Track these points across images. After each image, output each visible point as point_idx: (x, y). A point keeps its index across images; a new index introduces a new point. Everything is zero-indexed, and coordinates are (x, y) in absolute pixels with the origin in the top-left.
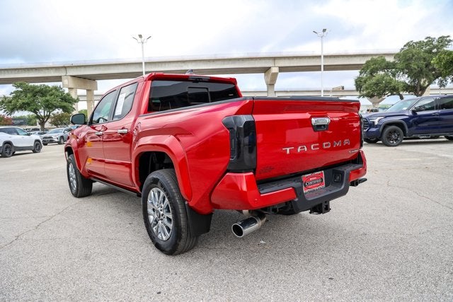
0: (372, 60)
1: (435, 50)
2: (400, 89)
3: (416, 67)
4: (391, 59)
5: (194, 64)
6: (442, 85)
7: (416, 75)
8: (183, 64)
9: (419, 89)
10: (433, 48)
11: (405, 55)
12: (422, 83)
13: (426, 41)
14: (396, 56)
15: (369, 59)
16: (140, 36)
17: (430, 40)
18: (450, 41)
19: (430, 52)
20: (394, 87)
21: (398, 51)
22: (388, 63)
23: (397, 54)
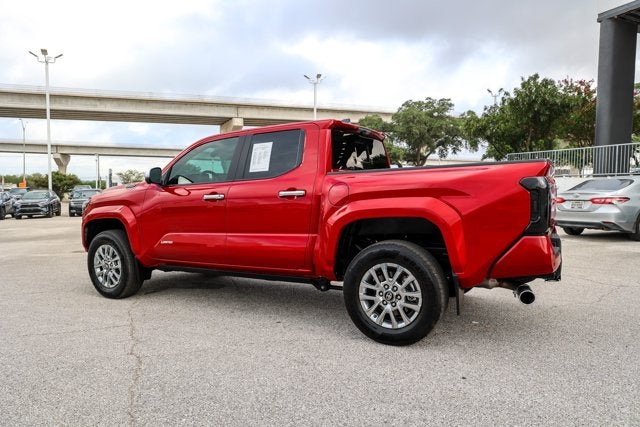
0: (366, 119)
1: (436, 114)
2: (401, 157)
3: (418, 132)
4: (388, 120)
5: (115, 103)
6: (442, 155)
7: (416, 141)
8: (98, 103)
9: (419, 158)
10: (434, 111)
11: (405, 116)
12: (422, 151)
13: (425, 102)
14: (395, 116)
15: (363, 117)
16: (44, 52)
17: (430, 103)
18: (451, 105)
19: (430, 115)
20: (395, 154)
21: (395, 111)
22: (385, 124)
23: (396, 114)
